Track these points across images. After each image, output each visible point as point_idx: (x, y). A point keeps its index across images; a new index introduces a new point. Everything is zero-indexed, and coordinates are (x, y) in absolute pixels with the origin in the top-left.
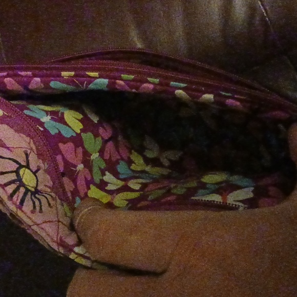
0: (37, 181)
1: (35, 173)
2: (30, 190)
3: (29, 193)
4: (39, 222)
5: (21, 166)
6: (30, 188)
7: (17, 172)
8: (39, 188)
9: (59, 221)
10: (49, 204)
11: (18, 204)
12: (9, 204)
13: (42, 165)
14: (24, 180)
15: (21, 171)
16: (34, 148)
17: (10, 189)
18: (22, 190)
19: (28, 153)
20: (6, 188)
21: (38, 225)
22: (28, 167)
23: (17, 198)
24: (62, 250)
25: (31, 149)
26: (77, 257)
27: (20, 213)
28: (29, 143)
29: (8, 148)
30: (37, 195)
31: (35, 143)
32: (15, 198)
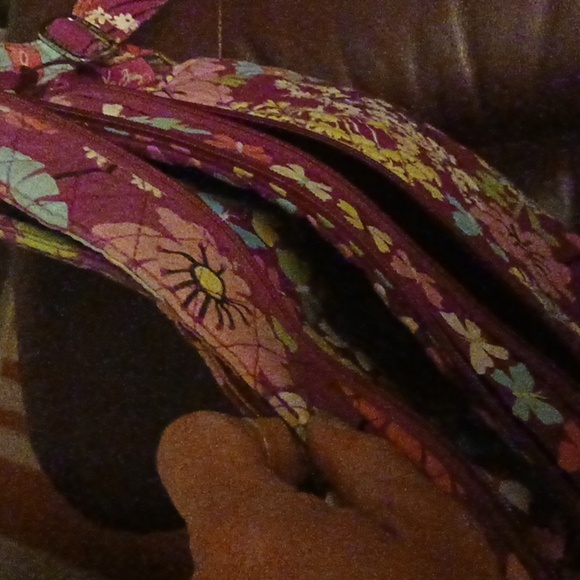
0: (224, 286)
1: (218, 274)
2: (213, 298)
3: (213, 302)
4: (227, 343)
5: (195, 264)
6: (213, 295)
7: (191, 271)
8: (228, 295)
9: (259, 346)
10: (244, 319)
11: (197, 315)
12: (183, 315)
13: (228, 264)
14: (202, 282)
15: (197, 270)
16: (212, 240)
17: (184, 294)
18: (201, 296)
19: (204, 246)
20: (177, 292)
21: (227, 347)
22: (206, 265)
23: (195, 307)
24: (260, 389)
25: (208, 241)
26: (279, 406)
27: (199, 328)
28: (205, 234)
29: (174, 240)
30: (225, 305)
31: (212, 234)
32: (191, 306)
